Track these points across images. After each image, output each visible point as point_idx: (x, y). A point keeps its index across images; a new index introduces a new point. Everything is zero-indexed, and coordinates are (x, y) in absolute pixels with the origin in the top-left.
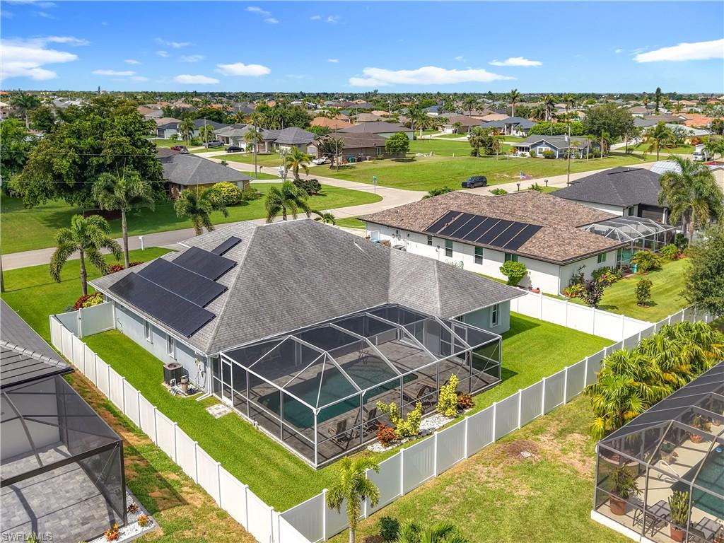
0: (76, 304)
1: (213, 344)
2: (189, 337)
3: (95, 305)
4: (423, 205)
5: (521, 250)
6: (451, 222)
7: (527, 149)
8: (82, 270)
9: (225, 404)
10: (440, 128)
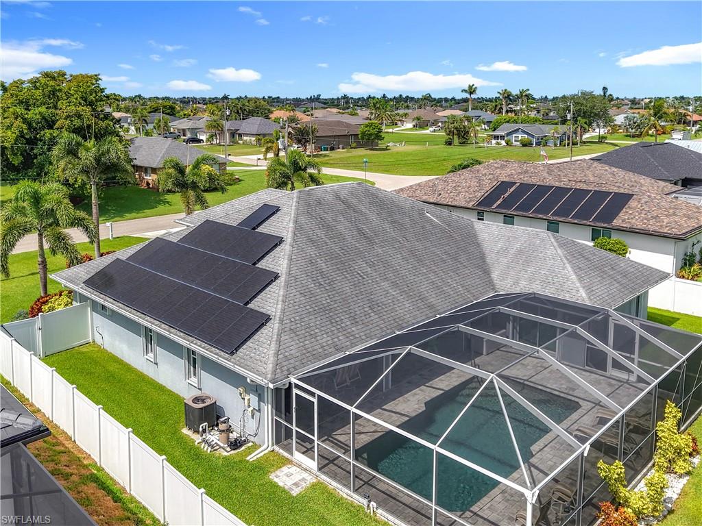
0: (32, 308)
1: (277, 364)
2: (232, 353)
3: (61, 308)
4: (462, 177)
5: (617, 222)
6: (507, 194)
7: (502, 137)
8: (40, 259)
9: (299, 466)
10: (399, 123)
